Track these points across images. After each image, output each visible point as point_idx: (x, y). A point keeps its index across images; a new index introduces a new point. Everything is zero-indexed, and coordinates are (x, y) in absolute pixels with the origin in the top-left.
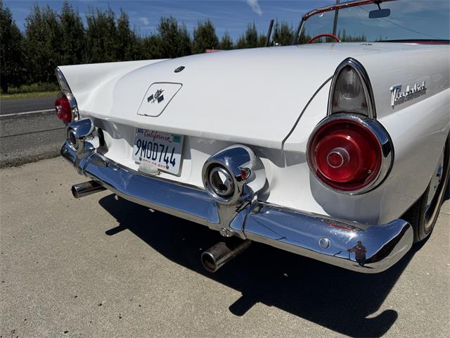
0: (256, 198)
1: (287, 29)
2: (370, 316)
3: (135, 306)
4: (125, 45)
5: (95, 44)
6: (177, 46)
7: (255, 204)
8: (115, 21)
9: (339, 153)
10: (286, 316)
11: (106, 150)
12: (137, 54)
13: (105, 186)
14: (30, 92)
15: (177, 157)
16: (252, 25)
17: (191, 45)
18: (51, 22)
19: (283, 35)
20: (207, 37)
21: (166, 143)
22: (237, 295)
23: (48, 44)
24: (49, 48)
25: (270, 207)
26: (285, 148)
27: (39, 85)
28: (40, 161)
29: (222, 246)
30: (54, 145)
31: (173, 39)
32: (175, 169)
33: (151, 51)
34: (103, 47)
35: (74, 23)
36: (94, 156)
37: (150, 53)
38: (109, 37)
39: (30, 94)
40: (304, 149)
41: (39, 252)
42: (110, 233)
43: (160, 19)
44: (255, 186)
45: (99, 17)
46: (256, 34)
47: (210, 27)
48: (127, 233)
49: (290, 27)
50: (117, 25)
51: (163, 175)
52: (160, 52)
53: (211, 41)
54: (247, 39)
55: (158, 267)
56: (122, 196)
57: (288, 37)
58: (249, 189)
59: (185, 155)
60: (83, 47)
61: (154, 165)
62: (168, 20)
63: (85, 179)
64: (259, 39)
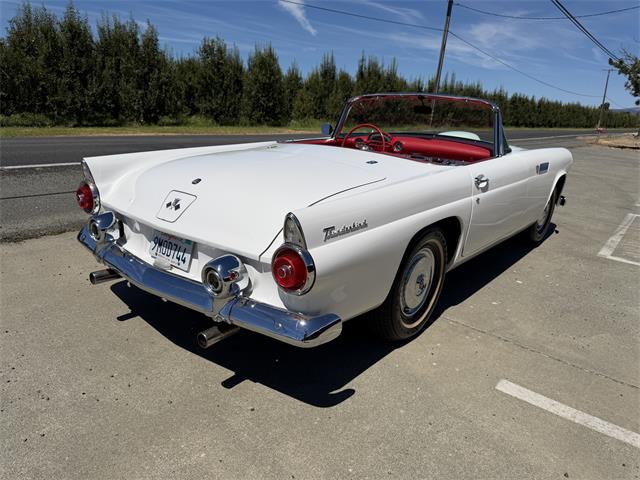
0: (241, 294)
1: (376, 66)
2: (333, 392)
3: (142, 379)
4: (151, 70)
5: (108, 64)
6: (223, 78)
7: (240, 299)
8: (139, 36)
9: (284, 270)
10: (267, 389)
11: (125, 242)
12: (166, 84)
13: (121, 274)
14: (9, 126)
15: (187, 256)
16: (330, 57)
17: (243, 78)
18: (47, 31)
19: (370, 74)
20: (266, 70)
21: (180, 244)
22: (231, 374)
23: (41, 60)
24: (42, 66)
25: (253, 302)
26: (261, 260)
27: (23, 116)
28: (43, 238)
29: (215, 329)
30: (57, 218)
31: (219, 69)
32: (185, 266)
33: (187, 80)
34: (118, 70)
35: (79, 34)
36: (114, 247)
37: (185, 82)
38: (128, 58)
39: (9, 129)
40: (270, 262)
41: (53, 333)
42: (122, 318)
43: (202, 38)
44: (242, 285)
45: (116, 27)
46: (334, 68)
47: (271, 55)
48: (138, 319)
49: (380, 65)
50: (140, 43)
51: (175, 271)
52: (199, 83)
53: (271, 75)
54: (322, 75)
55: (166, 350)
56: (134, 283)
57: (376, 78)
58: (237, 286)
59: (194, 255)
60: (90, 69)
61: (167, 261)
62: (213, 41)
63: (103, 267)
64: (338, 77)
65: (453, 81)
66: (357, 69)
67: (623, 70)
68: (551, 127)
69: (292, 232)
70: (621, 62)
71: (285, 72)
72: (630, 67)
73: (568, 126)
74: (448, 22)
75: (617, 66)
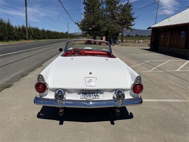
15: (99, 94)
22: (109, 122)
26: (127, 89)
42: (61, 124)
48: (66, 122)
51: (95, 100)
61: (90, 98)
68: (58, 39)
70: (78, 23)
73: (62, 38)
74: (26, 8)
75: (77, 24)
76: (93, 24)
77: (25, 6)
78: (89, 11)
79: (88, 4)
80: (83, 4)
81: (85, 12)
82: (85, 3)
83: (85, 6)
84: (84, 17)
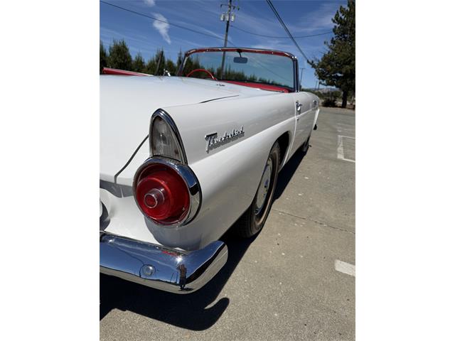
2: (209, 306)
9: (153, 195)
16: (161, 51)
17: (107, 59)
20: (121, 55)
46: (164, 58)
47: (124, 46)
53: (125, 58)
64: (166, 63)
65: (230, 69)
66: (177, 59)
67: (313, 66)
69: (164, 139)
70: (313, 62)
71: (134, 58)
72: (316, 65)
74: (227, 35)
75: (311, 64)
76: (346, 64)
77: (225, 32)
78: (344, 37)
79: (343, 22)
80: (334, 22)
81: (335, 39)
82: (337, 20)
83: (335, 27)
84: (329, 50)
